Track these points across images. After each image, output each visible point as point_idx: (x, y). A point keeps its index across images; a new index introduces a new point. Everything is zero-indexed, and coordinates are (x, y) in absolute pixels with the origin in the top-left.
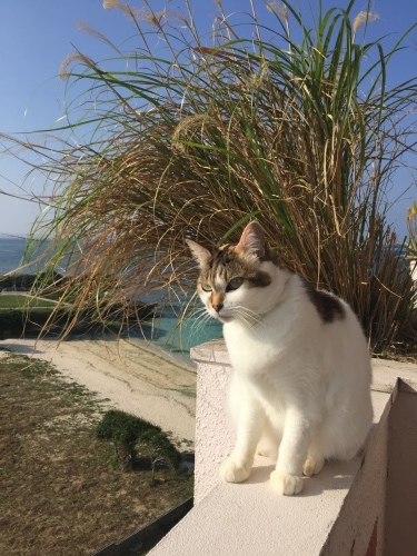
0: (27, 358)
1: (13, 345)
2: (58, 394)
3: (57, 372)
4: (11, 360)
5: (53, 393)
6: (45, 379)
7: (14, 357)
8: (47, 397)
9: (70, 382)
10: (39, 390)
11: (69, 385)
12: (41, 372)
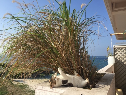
0: (22, 84)
1: (19, 80)
2: (29, 93)
3: (29, 87)
4: (19, 84)
5: (28, 92)
6: (26, 89)
7: (19, 83)
8: (26, 93)
9: (32, 89)
10: (25, 92)
12: (25, 87)
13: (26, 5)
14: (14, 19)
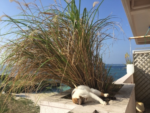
0: (25, 99)
1: (21, 95)
2: (33, 109)
3: (33, 103)
4: (21, 100)
6: (30, 105)
7: (22, 98)
8: (30, 110)
9: (37, 105)
10: (28, 108)
11: (37, 107)
12: (29, 103)
13: (26, 5)
14: (13, 21)
